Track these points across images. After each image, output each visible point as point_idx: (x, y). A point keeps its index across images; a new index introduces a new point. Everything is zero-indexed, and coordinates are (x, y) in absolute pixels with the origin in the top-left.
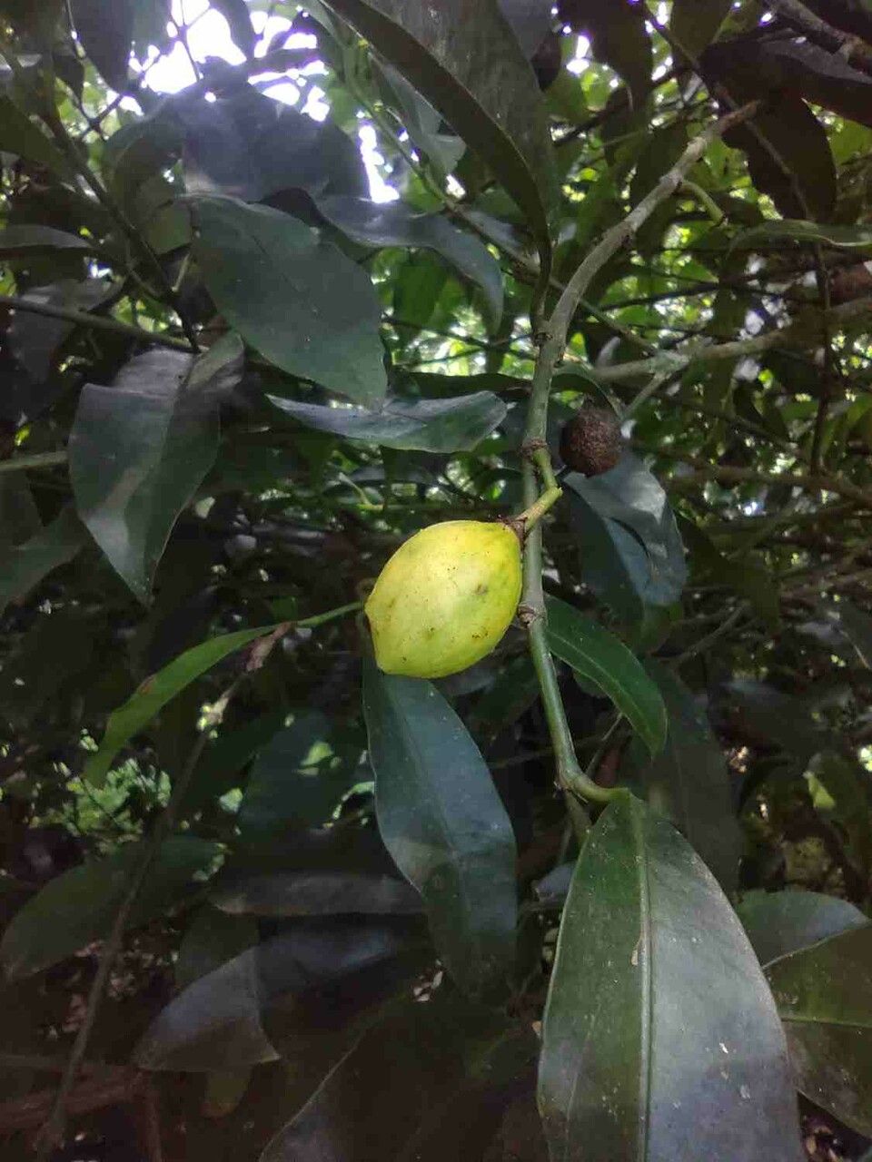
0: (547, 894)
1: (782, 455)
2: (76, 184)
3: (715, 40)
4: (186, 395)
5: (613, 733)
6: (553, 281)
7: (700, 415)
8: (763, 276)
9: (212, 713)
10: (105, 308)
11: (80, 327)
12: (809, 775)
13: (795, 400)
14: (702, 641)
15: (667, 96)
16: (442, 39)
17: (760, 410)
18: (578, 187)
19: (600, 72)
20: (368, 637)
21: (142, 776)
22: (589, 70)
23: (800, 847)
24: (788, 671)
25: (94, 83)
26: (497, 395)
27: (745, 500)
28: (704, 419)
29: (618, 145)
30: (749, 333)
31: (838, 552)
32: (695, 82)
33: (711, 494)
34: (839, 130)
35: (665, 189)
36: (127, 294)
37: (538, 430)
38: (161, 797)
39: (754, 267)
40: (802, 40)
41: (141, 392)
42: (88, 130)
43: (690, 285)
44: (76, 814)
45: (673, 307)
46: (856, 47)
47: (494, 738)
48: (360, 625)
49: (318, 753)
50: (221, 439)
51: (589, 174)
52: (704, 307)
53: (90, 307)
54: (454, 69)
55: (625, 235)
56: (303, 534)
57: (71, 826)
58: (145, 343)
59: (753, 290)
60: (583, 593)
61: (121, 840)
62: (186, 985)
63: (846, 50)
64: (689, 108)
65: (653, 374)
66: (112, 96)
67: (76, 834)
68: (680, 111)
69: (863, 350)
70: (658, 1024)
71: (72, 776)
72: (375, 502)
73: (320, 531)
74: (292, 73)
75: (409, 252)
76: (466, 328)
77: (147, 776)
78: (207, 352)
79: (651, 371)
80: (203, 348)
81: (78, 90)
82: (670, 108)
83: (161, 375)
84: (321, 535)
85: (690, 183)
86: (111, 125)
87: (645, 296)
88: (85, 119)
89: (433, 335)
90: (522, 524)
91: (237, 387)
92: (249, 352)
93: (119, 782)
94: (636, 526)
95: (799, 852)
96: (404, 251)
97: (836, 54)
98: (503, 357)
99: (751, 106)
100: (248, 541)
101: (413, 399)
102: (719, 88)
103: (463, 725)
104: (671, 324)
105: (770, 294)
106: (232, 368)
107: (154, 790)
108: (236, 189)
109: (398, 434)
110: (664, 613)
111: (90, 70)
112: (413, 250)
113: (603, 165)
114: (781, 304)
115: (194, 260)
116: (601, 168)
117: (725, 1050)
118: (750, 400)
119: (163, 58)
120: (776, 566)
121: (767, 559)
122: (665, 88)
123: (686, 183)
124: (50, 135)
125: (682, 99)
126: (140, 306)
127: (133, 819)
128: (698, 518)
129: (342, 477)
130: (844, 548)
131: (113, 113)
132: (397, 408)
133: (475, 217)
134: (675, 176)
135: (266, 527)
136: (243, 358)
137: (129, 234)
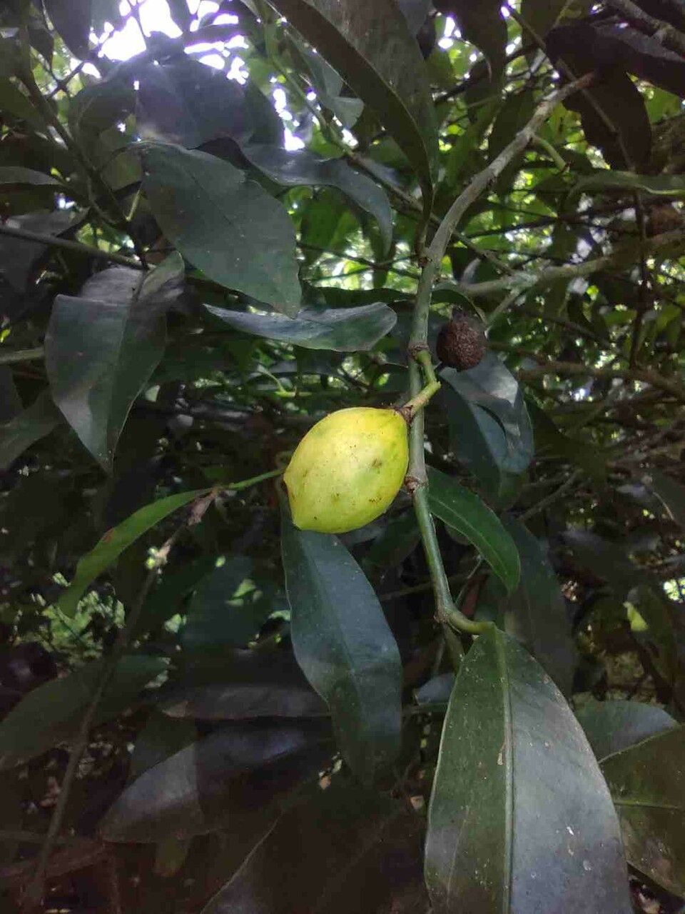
0: (424, 700)
1: (604, 353)
2: (48, 133)
3: (556, 24)
4: (138, 305)
5: (476, 573)
6: (432, 216)
7: (540, 321)
8: (591, 212)
9: (157, 556)
10: (70, 233)
11: (51, 249)
12: (628, 605)
13: (614, 309)
14: (545, 500)
15: (515, 68)
16: (346, 19)
17: (588, 317)
18: (446, 140)
19: (463, 49)
20: (286, 498)
21: (102, 605)
22: (453, 48)
23: (617, 659)
24: (609, 522)
25: (60, 52)
26: (388, 305)
27: (575, 388)
28: (544, 324)
29: (479, 107)
30: (579, 257)
31: (649, 429)
32: (541, 57)
33: (548, 383)
34: (651, 97)
35: (520, 143)
36: (89, 222)
37: (421, 336)
38: (117, 620)
39: (584, 205)
40: (624, 25)
41: (101, 301)
42: (56, 90)
43: (535, 219)
44: (50, 634)
45: (519, 236)
46: (669, 31)
47: (383, 577)
48: (279, 489)
49: (244, 588)
50: (168, 340)
51: (454, 129)
52: (544, 236)
53: (59, 231)
54: (356, 44)
55: (489, 179)
56: (230, 414)
57: (45, 644)
58: (105, 261)
59: (583, 223)
60: (450, 460)
61: (86, 654)
62: (139, 774)
63: (661, 34)
64: (534, 79)
65: (510, 290)
66: (75, 63)
67: (49, 650)
68: (527, 81)
69: (667, 271)
70: (518, 812)
71: (48, 605)
72: (288, 389)
73: (243, 411)
74: (219, 45)
75: (314, 191)
76: (357, 250)
77: (106, 603)
78: (155, 269)
79: (508, 288)
80: (151, 266)
81: (49, 58)
82: (519, 77)
83: (118, 288)
84: (244, 415)
85: (540, 139)
86: (75, 86)
87: (499, 227)
88: (54, 81)
89: (330, 256)
90: (408, 410)
91: (179, 297)
92: (189, 268)
93: (84, 609)
94: (496, 410)
95: (616, 663)
96: (309, 189)
97: (652, 37)
98: (387, 274)
99: (586, 78)
100: (187, 420)
101: (319, 308)
102: (560, 63)
103: (359, 568)
104: (518, 249)
105: (596, 226)
106: (176, 282)
107: (111, 615)
108: (177, 138)
109: (310, 336)
110: (515, 477)
111: (59, 41)
112: (317, 189)
113: (466, 122)
114: (605, 234)
115: (144, 195)
116: (465, 125)
117: (571, 832)
118: (580, 310)
119: (116, 33)
120: (602, 440)
121: (594, 435)
122: (514, 62)
123: (536, 138)
124: (27, 94)
125: (529, 71)
126: (99, 232)
127: (95, 638)
128: (538, 402)
129: (261, 369)
130: (653, 426)
131: (76, 77)
132: (309, 315)
133: (368, 162)
134: (528, 133)
135: (202, 409)
136: (184, 274)
137: (90, 172)
